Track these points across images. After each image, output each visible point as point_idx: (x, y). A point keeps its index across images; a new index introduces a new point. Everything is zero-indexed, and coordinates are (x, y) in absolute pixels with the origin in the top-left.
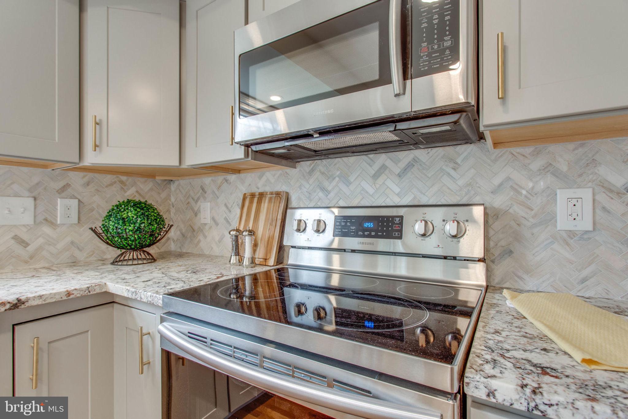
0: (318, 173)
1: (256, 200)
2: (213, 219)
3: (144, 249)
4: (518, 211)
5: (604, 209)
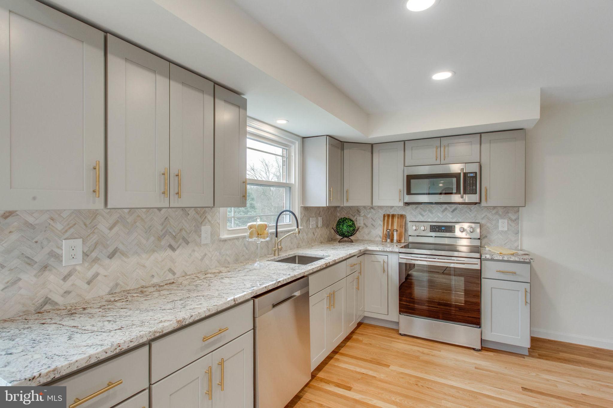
0: (419, 209)
1: (390, 217)
2: (364, 224)
3: (349, 237)
4: (489, 225)
5: (510, 225)
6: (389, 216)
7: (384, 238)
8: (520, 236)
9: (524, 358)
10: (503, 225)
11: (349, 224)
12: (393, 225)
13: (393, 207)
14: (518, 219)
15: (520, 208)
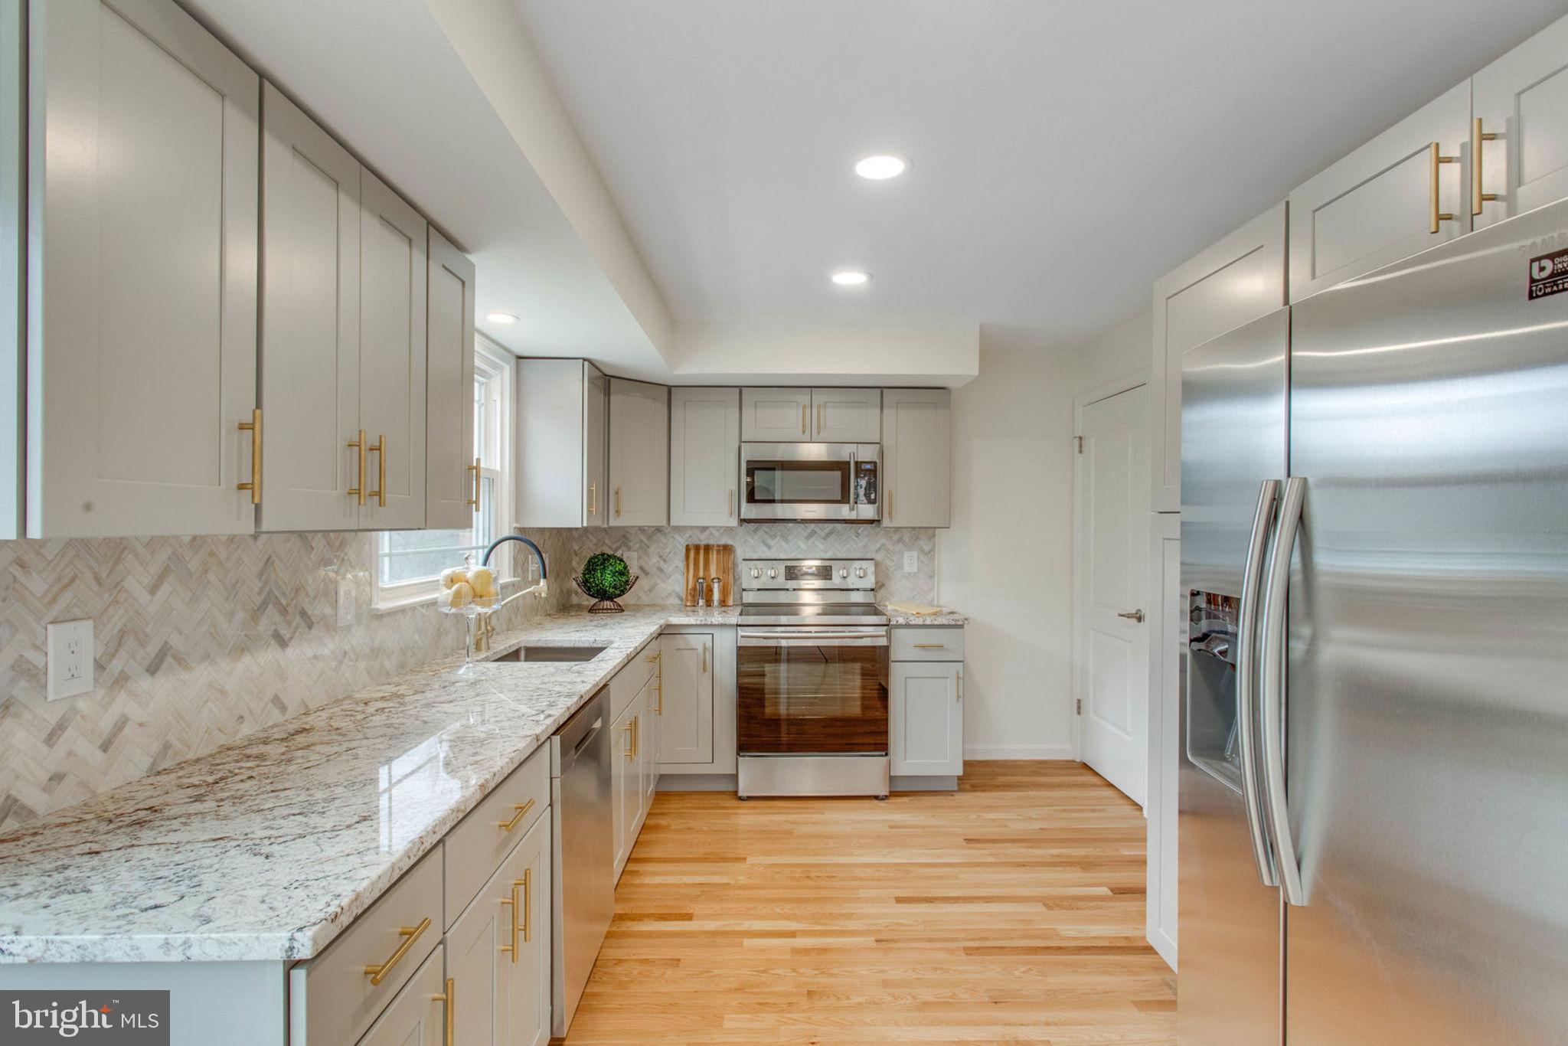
1: (702, 552)
3: (615, 600)
4: (887, 562)
5: (922, 562)
6: (697, 548)
7: (689, 597)
8: (936, 581)
9: (953, 795)
10: (910, 561)
11: (617, 569)
12: (709, 570)
13: (707, 527)
14: (932, 550)
15: (937, 529)
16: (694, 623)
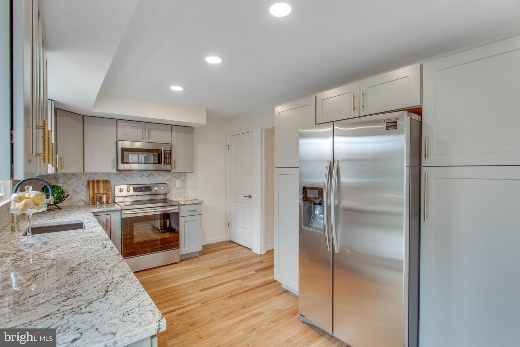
1: (96, 183)
3: (57, 205)
4: (170, 184)
5: (182, 184)
6: (93, 182)
7: (91, 201)
8: (187, 190)
10: (178, 184)
11: (59, 191)
12: (99, 189)
13: (97, 173)
14: (185, 179)
15: (187, 173)
16: (102, 211)
